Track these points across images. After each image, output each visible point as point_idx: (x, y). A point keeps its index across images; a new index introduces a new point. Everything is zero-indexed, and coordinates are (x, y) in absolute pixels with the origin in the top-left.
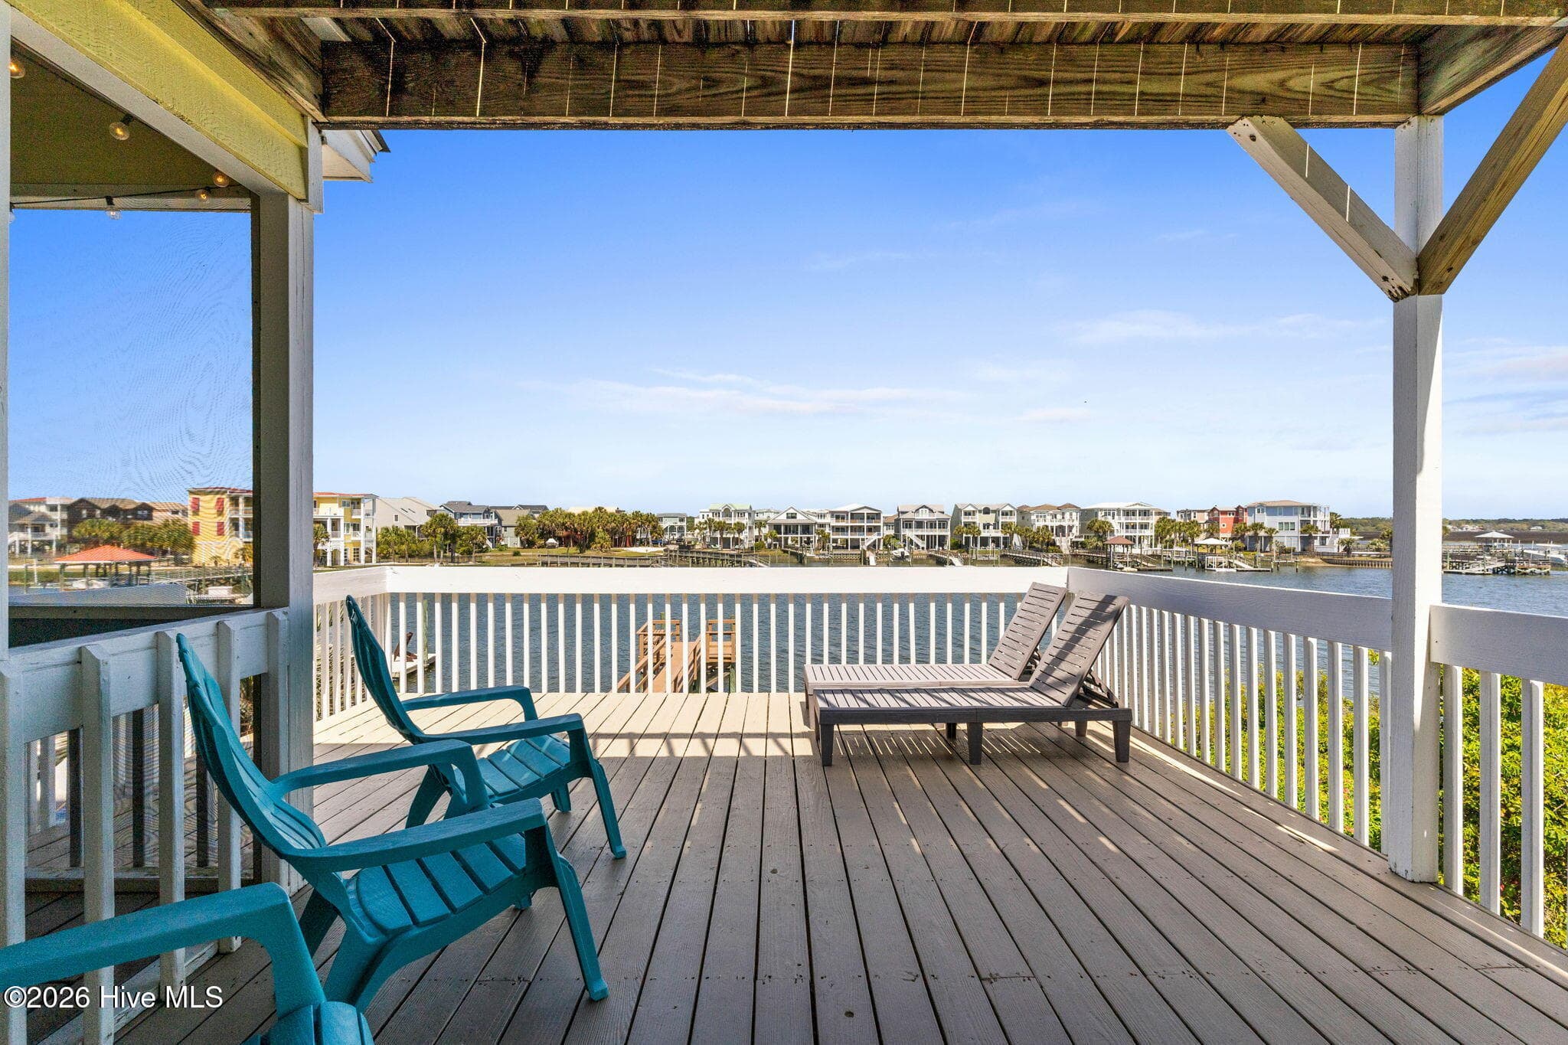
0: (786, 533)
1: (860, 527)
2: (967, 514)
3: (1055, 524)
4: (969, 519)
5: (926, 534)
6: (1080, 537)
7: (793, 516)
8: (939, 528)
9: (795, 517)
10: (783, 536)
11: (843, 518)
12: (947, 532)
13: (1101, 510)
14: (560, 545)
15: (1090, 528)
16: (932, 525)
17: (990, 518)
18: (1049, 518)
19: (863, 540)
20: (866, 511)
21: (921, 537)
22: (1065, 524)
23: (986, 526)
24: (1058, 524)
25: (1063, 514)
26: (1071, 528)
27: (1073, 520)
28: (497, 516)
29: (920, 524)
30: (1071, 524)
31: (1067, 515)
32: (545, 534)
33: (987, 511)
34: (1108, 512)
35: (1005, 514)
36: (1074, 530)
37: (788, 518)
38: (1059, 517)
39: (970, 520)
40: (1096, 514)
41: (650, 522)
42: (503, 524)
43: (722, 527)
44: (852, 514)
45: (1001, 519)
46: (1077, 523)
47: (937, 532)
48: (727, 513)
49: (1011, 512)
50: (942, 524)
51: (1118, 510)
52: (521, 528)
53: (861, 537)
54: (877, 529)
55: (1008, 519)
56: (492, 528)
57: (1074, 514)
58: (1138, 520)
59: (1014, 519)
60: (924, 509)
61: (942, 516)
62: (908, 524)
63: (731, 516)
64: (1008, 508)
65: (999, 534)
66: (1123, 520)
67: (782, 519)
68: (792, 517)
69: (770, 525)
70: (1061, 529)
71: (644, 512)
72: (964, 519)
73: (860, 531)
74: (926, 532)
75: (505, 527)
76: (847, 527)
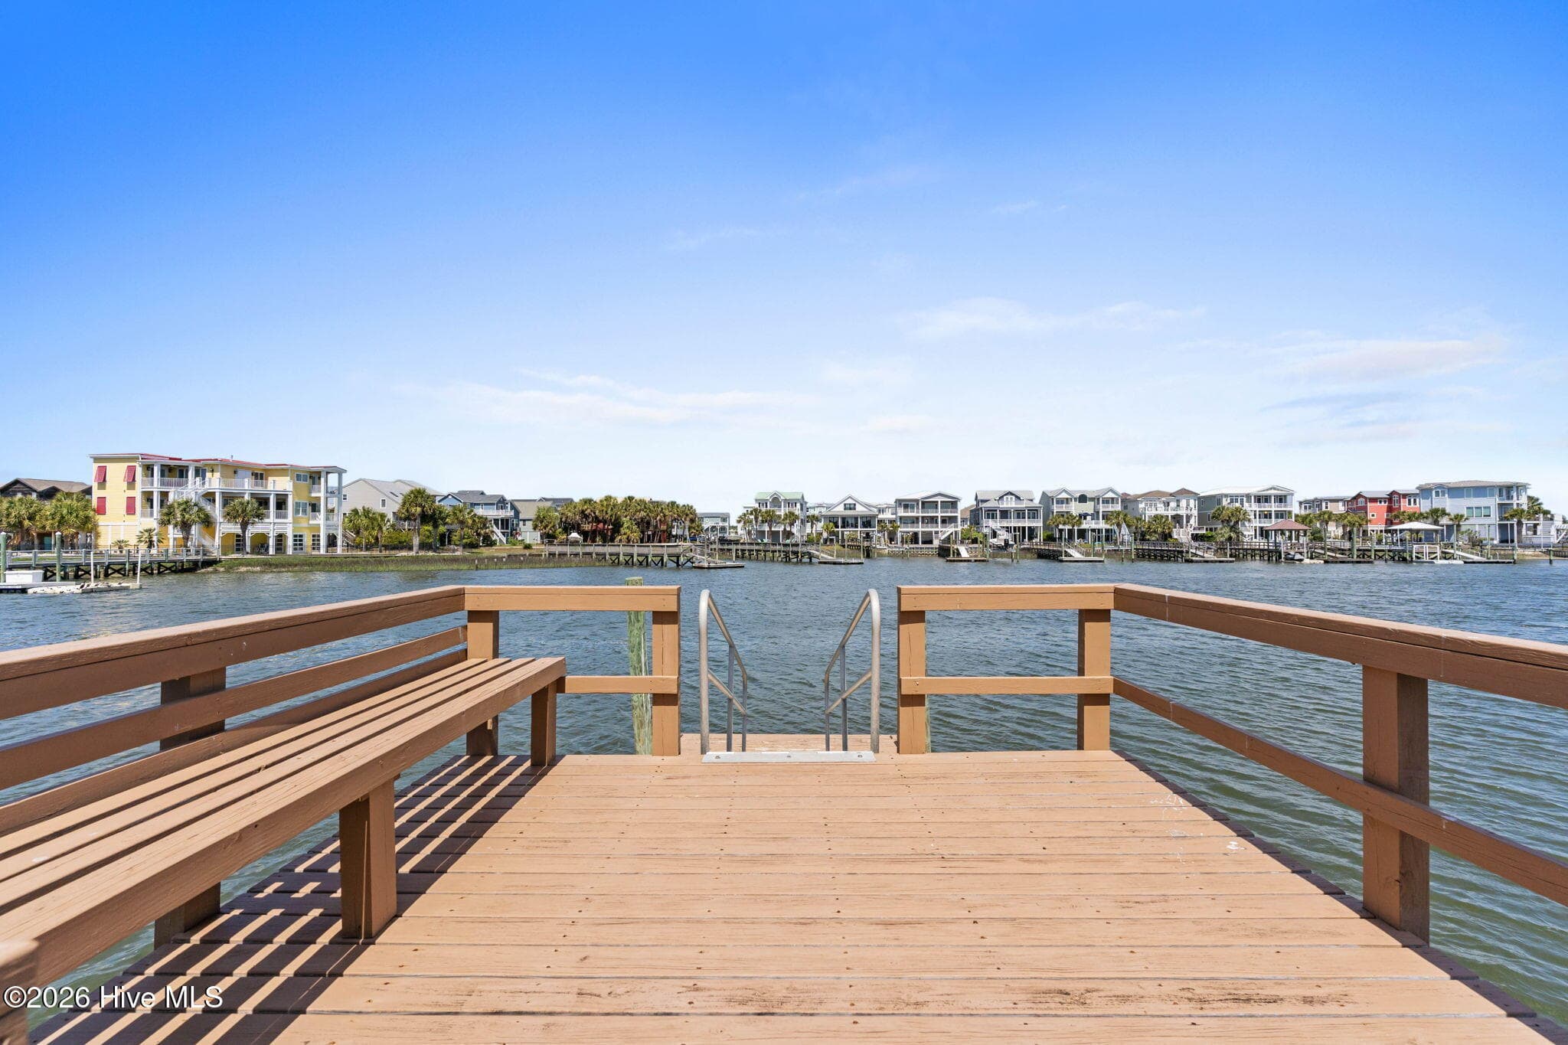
0: (843, 527)
1: (932, 518)
2: (1061, 502)
3: (1170, 513)
4: (1064, 508)
5: (1013, 525)
6: (1199, 529)
7: (852, 507)
8: (1029, 518)
9: (855, 509)
10: (840, 529)
11: (912, 507)
12: (1038, 523)
13: (1226, 496)
14: (585, 540)
15: (1215, 517)
16: (1020, 514)
17: (1088, 507)
18: (1160, 506)
19: (937, 533)
20: (939, 499)
21: (1008, 529)
22: (1182, 512)
23: (1083, 516)
24: (1174, 513)
25: (1178, 501)
26: (1188, 517)
27: (1188, 508)
28: (513, 507)
29: (1005, 514)
30: (1189, 512)
31: (1183, 503)
32: (568, 528)
33: (1083, 499)
34: (1234, 498)
35: (1106, 501)
36: (1192, 521)
37: (845, 509)
38: (1173, 504)
39: (1064, 510)
40: (1219, 502)
41: (687, 515)
42: (521, 516)
43: (770, 519)
44: (923, 503)
45: (1102, 508)
46: (1195, 512)
47: (1027, 523)
48: (776, 501)
49: (1113, 499)
50: (1033, 513)
51: (1248, 496)
52: (540, 521)
53: (934, 530)
54: (953, 520)
55: (1110, 508)
56: (507, 520)
57: (1192, 502)
58: (1273, 507)
59: (1118, 507)
60: (1009, 497)
61: (1031, 504)
62: (991, 514)
63: (780, 507)
64: (1110, 495)
65: (1102, 525)
66: (1255, 507)
67: (840, 510)
68: (850, 509)
69: (825, 517)
70: (1177, 519)
71: (681, 502)
72: (1056, 508)
73: (932, 523)
74: (1013, 523)
75: (524, 521)
76: (917, 518)
